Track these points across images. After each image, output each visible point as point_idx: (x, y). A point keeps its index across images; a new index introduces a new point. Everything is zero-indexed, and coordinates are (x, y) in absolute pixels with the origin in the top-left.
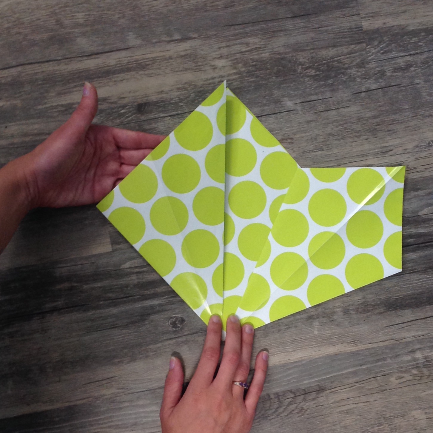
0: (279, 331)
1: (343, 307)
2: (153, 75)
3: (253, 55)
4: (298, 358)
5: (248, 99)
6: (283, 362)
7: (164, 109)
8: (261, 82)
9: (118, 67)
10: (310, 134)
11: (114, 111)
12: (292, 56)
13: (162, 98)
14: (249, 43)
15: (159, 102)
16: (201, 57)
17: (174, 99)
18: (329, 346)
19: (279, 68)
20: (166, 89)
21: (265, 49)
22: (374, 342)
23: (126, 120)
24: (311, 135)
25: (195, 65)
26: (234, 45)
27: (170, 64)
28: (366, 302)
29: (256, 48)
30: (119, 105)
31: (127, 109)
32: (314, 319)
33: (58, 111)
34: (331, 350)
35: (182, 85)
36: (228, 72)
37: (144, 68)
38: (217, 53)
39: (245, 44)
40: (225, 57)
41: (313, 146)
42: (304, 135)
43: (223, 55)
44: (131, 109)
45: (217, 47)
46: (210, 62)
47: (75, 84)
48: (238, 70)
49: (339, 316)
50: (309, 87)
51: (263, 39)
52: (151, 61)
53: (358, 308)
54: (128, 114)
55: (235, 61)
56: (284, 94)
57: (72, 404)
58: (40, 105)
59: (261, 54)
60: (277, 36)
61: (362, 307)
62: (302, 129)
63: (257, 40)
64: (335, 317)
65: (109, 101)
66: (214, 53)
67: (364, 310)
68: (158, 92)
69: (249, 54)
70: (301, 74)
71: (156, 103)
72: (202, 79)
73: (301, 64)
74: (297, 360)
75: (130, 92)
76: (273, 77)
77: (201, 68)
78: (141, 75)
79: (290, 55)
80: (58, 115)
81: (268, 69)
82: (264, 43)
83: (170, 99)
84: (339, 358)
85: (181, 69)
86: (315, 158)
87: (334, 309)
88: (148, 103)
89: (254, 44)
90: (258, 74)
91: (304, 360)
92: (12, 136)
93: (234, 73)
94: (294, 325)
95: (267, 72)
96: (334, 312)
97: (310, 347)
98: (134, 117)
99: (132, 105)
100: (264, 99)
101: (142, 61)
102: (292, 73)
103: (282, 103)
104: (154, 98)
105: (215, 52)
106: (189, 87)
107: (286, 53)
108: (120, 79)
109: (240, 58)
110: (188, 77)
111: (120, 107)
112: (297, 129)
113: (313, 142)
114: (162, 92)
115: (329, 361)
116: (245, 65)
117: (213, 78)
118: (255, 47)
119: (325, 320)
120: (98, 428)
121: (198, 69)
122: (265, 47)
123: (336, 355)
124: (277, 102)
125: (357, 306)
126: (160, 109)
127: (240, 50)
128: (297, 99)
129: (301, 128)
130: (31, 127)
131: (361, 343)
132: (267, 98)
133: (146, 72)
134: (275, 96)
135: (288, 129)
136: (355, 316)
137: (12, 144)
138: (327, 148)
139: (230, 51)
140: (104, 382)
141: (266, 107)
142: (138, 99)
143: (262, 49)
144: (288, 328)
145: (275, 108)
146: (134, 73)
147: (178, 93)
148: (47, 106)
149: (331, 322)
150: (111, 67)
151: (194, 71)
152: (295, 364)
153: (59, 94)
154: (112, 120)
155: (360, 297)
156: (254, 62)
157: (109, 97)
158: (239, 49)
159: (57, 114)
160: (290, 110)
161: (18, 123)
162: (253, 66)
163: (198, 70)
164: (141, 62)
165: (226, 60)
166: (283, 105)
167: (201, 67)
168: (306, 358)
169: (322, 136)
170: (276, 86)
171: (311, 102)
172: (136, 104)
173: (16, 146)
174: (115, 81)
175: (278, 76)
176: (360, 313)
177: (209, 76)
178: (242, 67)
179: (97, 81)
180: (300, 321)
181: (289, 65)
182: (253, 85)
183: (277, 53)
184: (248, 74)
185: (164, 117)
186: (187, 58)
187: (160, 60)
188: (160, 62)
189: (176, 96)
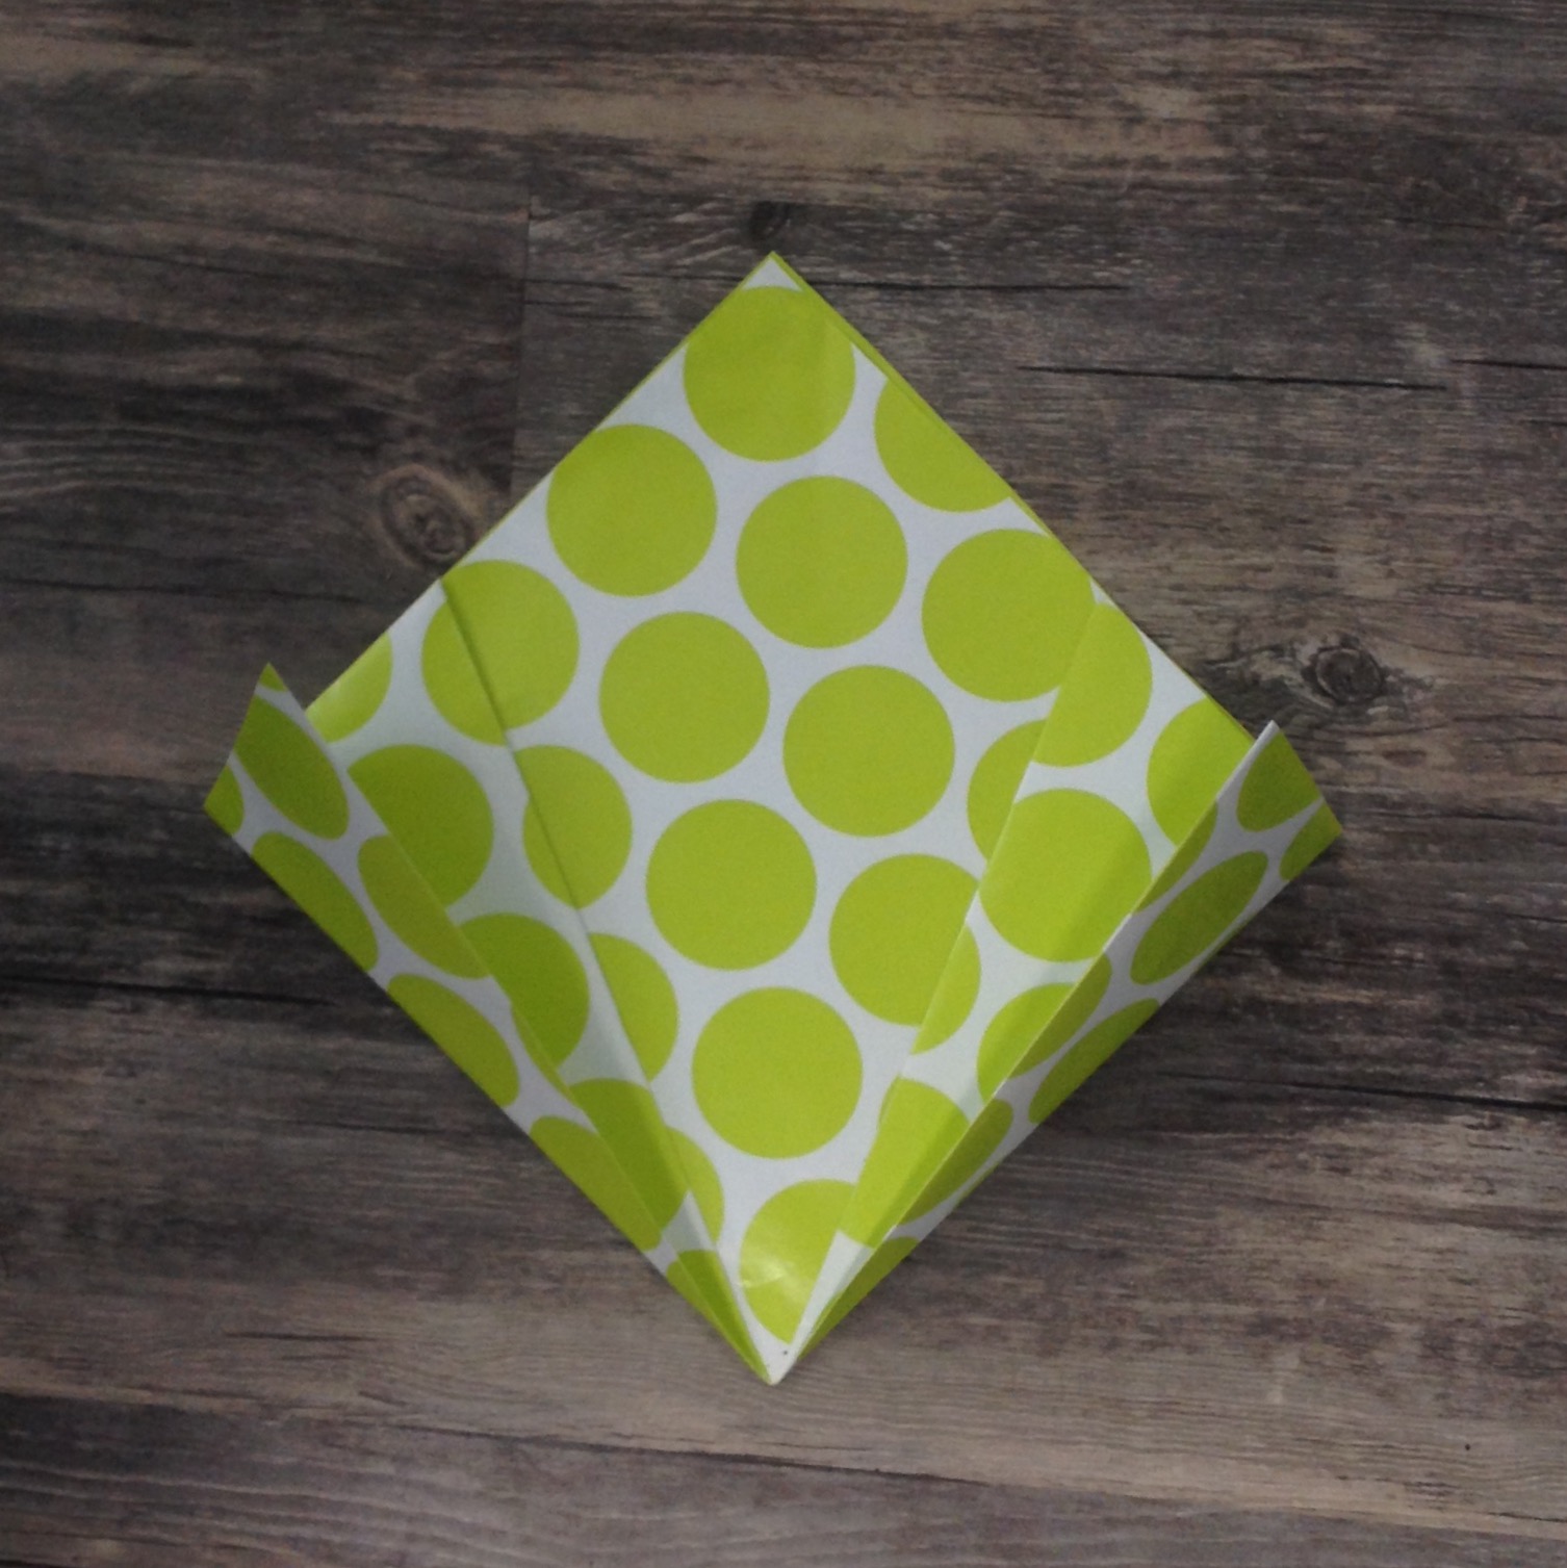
0: (1113, 1344)
1: (1428, 1321)
2: (854, 89)
3: (1324, 100)
4: (1164, 1489)
5: (1247, 291)
6: (1091, 1487)
7: (859, 249)
8: (1322, 229)
9: (713, 19)
10: (1488, 511)
11: (648, 207)
12: (1500, 145)
13: (867, 198)
14: (1319, 43)
15: (850, 212)
16: (1083, 58)
17: (919, 218)
18: (1319, 1476)
19: (1424, 183)
20: (895, 163)
21: (1384, 82)
22: (1527, 1512)
23: (688, 261)
24: (1489, 518)
25: (1052, 86)
26: (1250, 34)
27: (941, 55)
28: (1536, 1325)
29: (1341, 73)
30: (672, 188)
31: (707, 213)
32: (1282, 1337)
33: (408, 154)
34: (1325, 1496)
35: (970, 160)
36: (1189, 152)
37: (824, 50)
38: (1159, 53)
39: (1296, 40)
40: (1193, 79)
41: (1486, 573)
42: (1458, 510)
43: (1184, 68)
44: (722, 218)
45: (1170, 26)
46: (1121, 88)
47: (512, 54)
48: (1232, 151)
49: (1400, 1355)
50: (1540, 300)
51: (1384, 38)
52: (863, 24)
53: (1497, 1347)
54: (702, 235)
55: (1234, 109)
56: (1417, 305)
57: (163, 1400)
58: (345, 107)
59: (1361, 101)
60: (1456, 38)
61: (1518, 1344)
62: (1455, 482)
63: (1354, 37)
64: (1380, 1356)
65: (639, 160)
66: (1147, 53)
67: (1521, 1363)
68: (860, 170)
69: (1303, 91)
70: (1517, 231)
71: (832, 217)
72: (1063, 156)
73: (1531, 189)
74: (1160, 1495)
75: (736, 142)
76: (1385, 216)
77: (1073, 106)
78: (801, 75)
79: (1493, 136)
80: (406, 172)
81: (1369, 176)
82: (1387, 57)
83: (898, 212)
84: (1347, 1538)
85: (981, 90)
86: (1481, 625)
87: (1387, 1317)
88: (802, 207)
89: (1342, 49)
90: (1323, 190)
91: (1187, 1504)
92: (199, 214)
93: (1213, 160)
94: (1184, 1339)
95: (1367, 190)
96: (1384, 1334)
97: (1234, 1454)
98: (727, 255)
99: (727, 200)
100: (1319, 309)
101: (824, 17)
102: (1480, 221)
103: (1400, 343)
104: (831, 192)
105: (1154, 46)
106: (998, 178)
107: (1474, 124)
108: (707, 74)
109: (1259, 101)
110: (1007, 131)
111: (674, 198)
112: (1430, 476)
113: (1487, 550)
114: (870, 172)
115: (1301, 1539)
116: (1272, 134)
117: (1114, 163)
118: (1342, 63)
119: (1330, 1355)
120: (241, 1533)
121: (1057, 104)
122: (1388, 77)
123: (1341, 1521)
124: (1378, 333)
125: (1496, 1337)
126: (847, 247)
127: (1268, 64)
128: (1467, 341)
129: (1453, 476)
130: (282, 197)
131: (1468, 1500)
132: (1332, 303)
133: (829, 71)
134: (1374, 304)
135: (1390, 468)
136: (1471, 1376)
137: (190, 249)
138: (1550, 593)
139: (1223, 59)
140: (318, 1348)
141: (1319, 347)
142: (762, 179)
143: (1367, 81)
144: (1153, 1346)
145: (1358, 362)
146: (770, 60)
147: (943, 194)
148: (371, 118)
149: (1357, 1370)
150: (682, 15)
151: (1039, 111)
152: (1146, 1511)
153: (436, 81)
154: (631, 244)
155: (1519, 1300)
156: (1318, 131)
157: (641, 142)
158: (1265, 56)
159: (406, 164)
160: (1420, 381)
161: (236, 163)
162: (1308, 147)
163: (1054, 111)
164: (814, 18)
165: (1196, 95)
166: (1400, 356)
167: (1072, 100)
168: (1200, 1496)
169: (1538, 532)
170: (1387, 262)
171: (1529, 373)
172: (747, 199)
173: (202, 261)
174: (688, 80)
175: (1410, 220)
176: (1503, 1369)
177: (1099, 151)
178: (1256, 144)
179: (607, 59)
180: (1216, 1326)
181: (1475, 183)
182: (1285, 231)
183: (1431, 112)
184: (1276, 179)
185: (857, 285)
186: (1023, 48)
187: (903, 31)
188: (899, 38)
189: (929, 206)
